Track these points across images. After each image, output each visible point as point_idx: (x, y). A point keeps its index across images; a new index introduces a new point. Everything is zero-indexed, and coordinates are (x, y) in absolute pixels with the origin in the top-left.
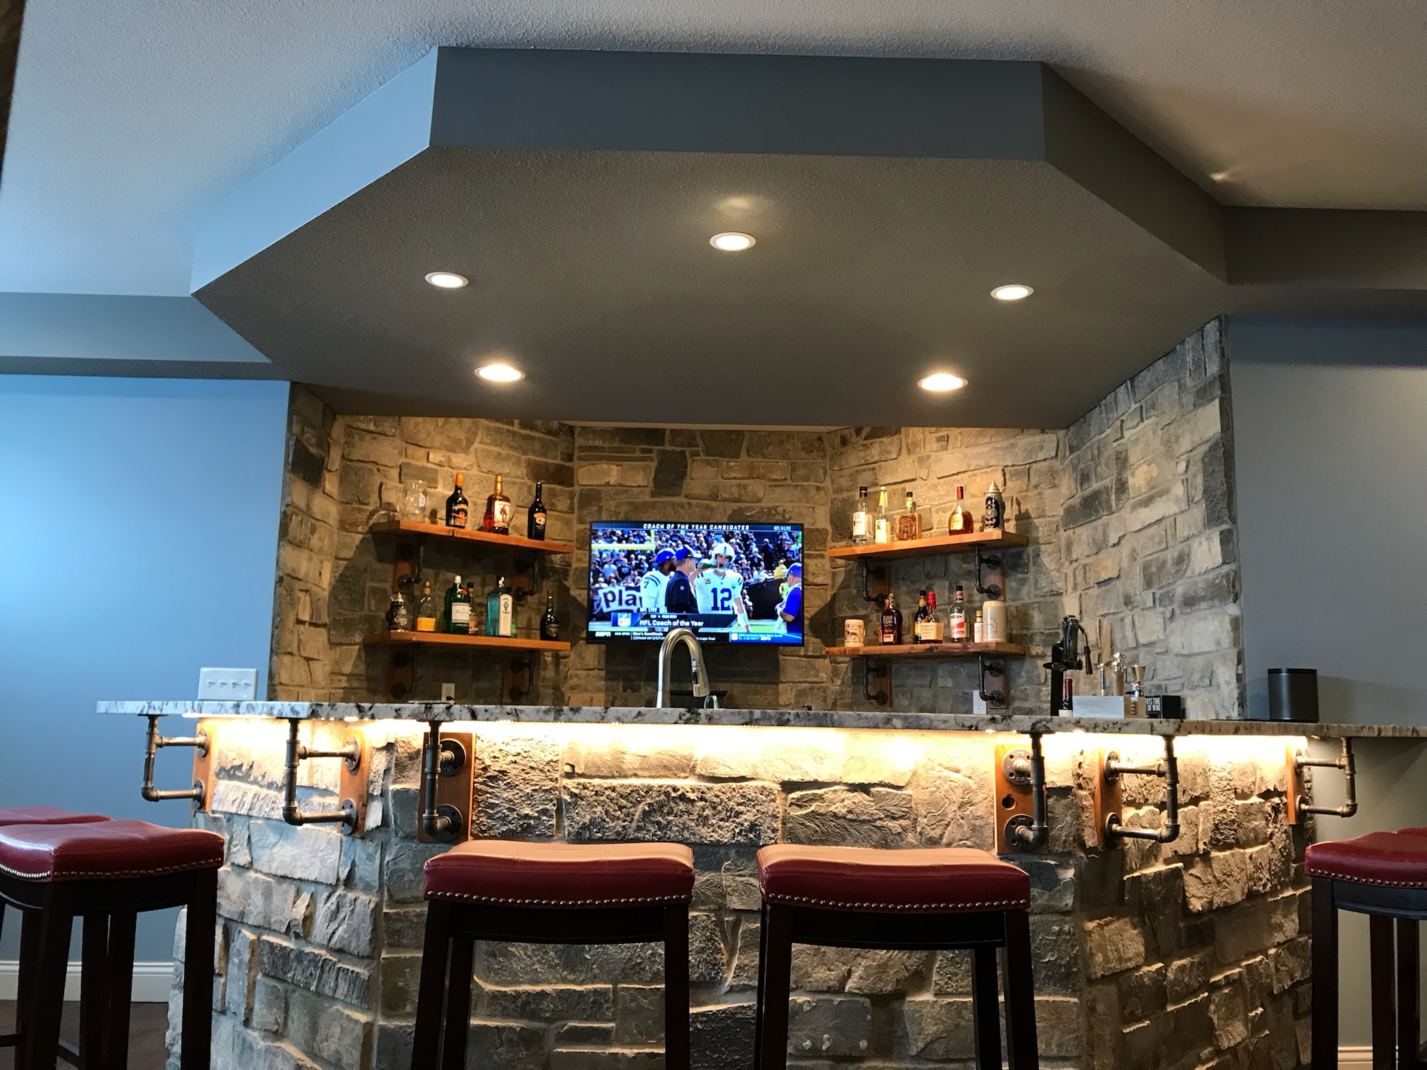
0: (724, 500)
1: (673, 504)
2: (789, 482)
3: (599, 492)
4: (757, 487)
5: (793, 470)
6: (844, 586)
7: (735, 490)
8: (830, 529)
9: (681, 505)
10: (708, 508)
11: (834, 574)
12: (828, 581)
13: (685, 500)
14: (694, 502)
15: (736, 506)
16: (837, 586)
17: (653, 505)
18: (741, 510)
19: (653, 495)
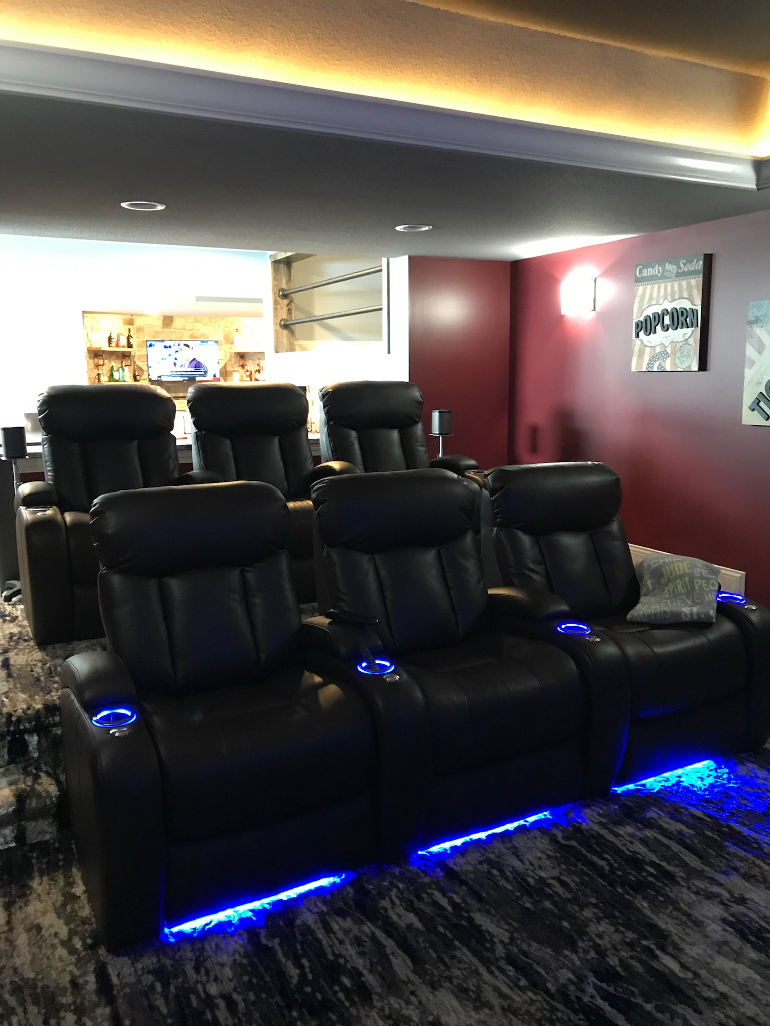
0: (187, 330)
1: (170, 332)
2: (209, 324)
3: (143, 327)
4: (198, 325)
5: (210, 320)
6: (230, 360)
7: (191, 328)
8: (223, 340)
9: (173, 332)
10: (182, 333)
11: (226, 356)
12: (224, 358)
13: (174, 330)
14: (177, 331)
15: (191, 332)
16: (227, 360)
17: (163, 332)
18: (193, 334)
19: (162, 328)
